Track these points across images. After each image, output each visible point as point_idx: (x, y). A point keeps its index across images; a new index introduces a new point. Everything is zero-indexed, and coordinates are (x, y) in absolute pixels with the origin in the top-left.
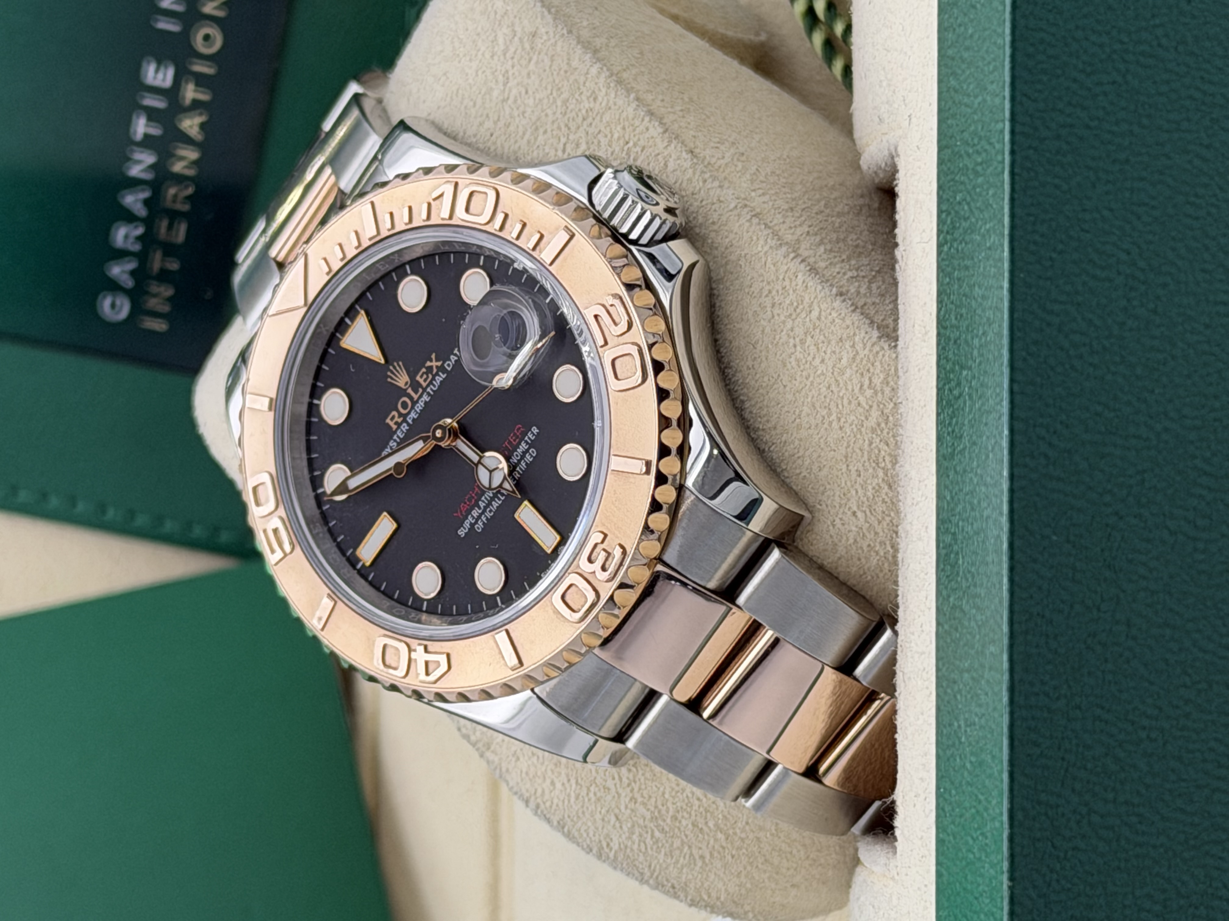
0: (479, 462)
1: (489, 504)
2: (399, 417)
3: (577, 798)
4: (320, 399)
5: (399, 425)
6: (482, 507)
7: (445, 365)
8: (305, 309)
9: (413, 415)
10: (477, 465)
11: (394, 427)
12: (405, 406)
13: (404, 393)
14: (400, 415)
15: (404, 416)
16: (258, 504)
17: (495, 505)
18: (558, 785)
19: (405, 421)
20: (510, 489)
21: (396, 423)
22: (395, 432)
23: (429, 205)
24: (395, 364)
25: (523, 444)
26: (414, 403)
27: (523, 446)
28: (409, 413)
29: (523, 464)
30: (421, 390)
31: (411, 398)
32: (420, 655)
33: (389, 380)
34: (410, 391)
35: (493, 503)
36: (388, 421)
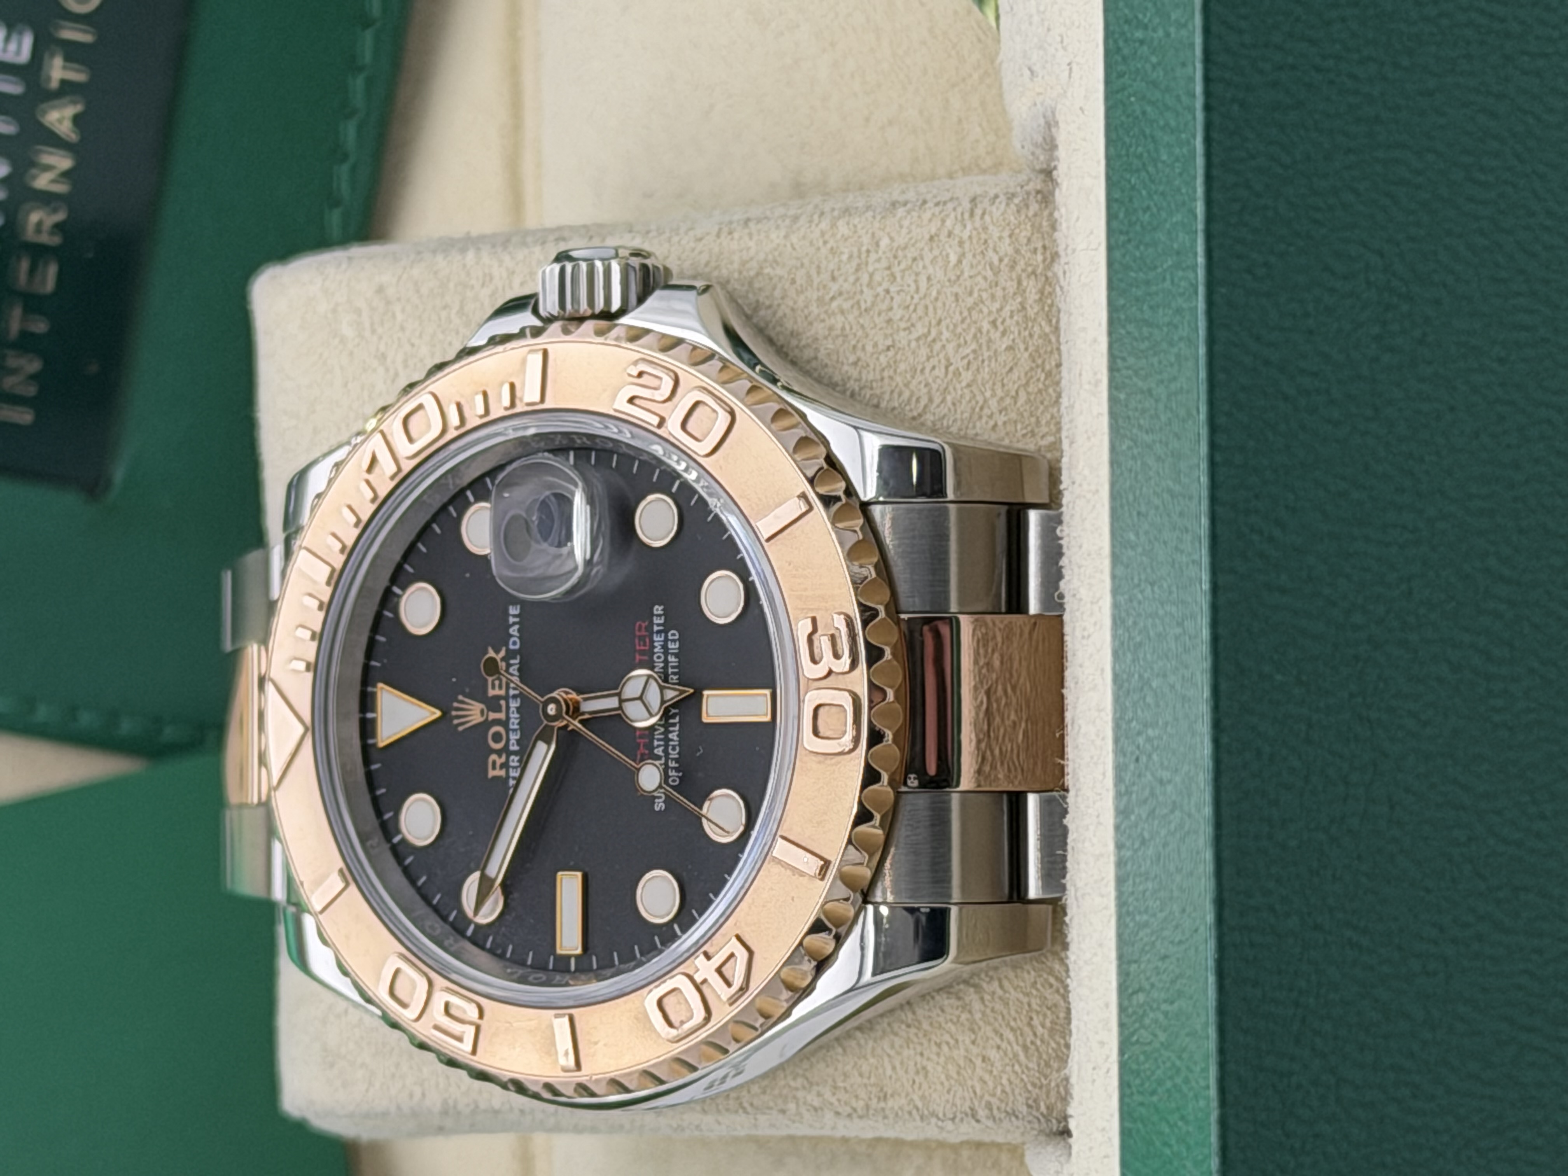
0: (621, 701)
1: (667, 740)
2: (500, 756)
3: (1025, 1048)
4: (398, 831)
5: (505, 766)
6: (661, 754)
7: (511, 647)
8: (309, 734)
9: (514, 737)
10: (620, 708)
11: (502, 773)
12: (497, 737)
13: (486, 725)
14: (499, 753)
15: (506, 750)
16: (404, 1005)
17: (673, 736)
18: (993, 1054)
19: (509, 753)
20: (676, 693)
21: (502, 766)
22: (508, 777)
23: (368, 482)
24: (456, 705)
25: (656, 638)
26: (505, 724)
27: (658, 639)
28: (508, 740)
29: (671, 659)
30: (503, 703)
31: (497, 722)
32: (704, 969)
33: (461, 728)
34: (492, 716)
35: (670, 736)
36: (492, 773)
